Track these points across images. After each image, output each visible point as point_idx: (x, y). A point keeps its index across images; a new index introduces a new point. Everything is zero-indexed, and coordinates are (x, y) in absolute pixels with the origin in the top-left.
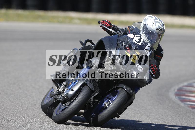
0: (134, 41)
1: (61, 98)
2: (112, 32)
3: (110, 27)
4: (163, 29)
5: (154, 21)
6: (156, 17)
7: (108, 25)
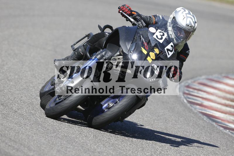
4: (194, 27)
5: (186, 15)
6: (189, 12)
7: (129, 13)
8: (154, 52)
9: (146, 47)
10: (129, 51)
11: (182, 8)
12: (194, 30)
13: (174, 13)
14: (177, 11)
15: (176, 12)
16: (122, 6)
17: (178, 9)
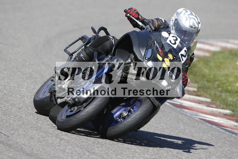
0: (168, 41)
1: (70, 100)
2: (140, 25)
3: (138, 19)
4: (198, 28)
5: (189, 16)
6: (191, 12)
7: (136, 16)
8: (168, 58)
9: (160, 53)
10: (145, 58)
11: (183, 9)
12: (198, 31)
13: (175, 14)
14: (179, 12)
15: (178, 14)
16: (129, 9)
17: (179, 11)
